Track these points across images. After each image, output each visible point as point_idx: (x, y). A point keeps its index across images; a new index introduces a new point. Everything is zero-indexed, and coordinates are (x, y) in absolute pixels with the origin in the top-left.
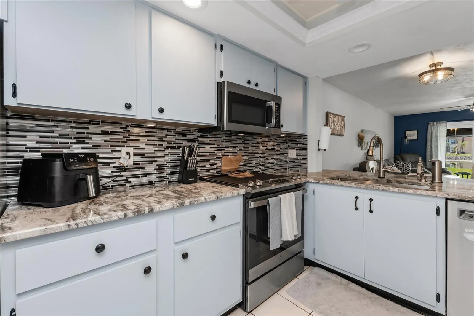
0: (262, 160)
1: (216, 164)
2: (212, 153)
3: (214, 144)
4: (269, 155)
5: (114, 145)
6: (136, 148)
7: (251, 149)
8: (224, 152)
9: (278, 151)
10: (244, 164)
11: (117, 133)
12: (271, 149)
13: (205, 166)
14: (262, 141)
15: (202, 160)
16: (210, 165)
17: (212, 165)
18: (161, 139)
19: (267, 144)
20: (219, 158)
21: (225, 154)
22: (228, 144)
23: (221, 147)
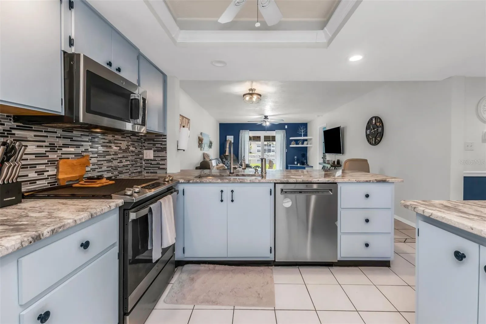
0: (115, 163)
1: (48, 171)
2: (38, 155)
3: (44, 141)
4: (123, 157)
7: (101, 150)
8: (62, 154)
9: (133, 152)
10: (91, 169)
12: (125, 149)
13: (27, 176)
14: (115, 140)
16: (37, 174)
17: (40, 173)
19: (121, 143)
20: (52, 162)
21: (63, 156)
22: (68, 141)
23: (56, 145)
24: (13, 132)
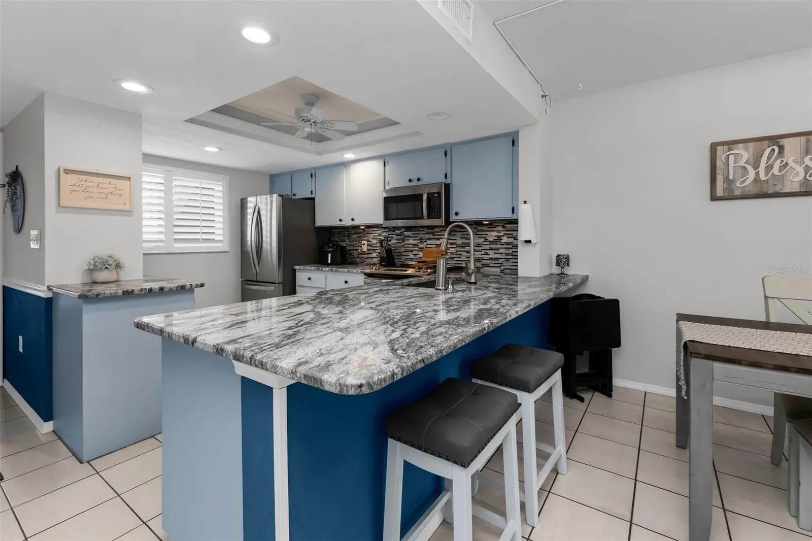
1: (419, 255)
2: (415, 245)
3: (417, 237)
5: (360, 239)
6: (368, 241)
7: (459, 242)
11: (360, 233)
15: (407, 251)
17: (415, 255)
18: (380, 235)
20: (421, 249)
21: (428, 246)
22: (431, 236)
24: (404, 233)
